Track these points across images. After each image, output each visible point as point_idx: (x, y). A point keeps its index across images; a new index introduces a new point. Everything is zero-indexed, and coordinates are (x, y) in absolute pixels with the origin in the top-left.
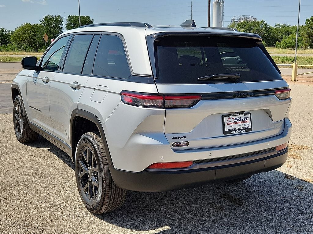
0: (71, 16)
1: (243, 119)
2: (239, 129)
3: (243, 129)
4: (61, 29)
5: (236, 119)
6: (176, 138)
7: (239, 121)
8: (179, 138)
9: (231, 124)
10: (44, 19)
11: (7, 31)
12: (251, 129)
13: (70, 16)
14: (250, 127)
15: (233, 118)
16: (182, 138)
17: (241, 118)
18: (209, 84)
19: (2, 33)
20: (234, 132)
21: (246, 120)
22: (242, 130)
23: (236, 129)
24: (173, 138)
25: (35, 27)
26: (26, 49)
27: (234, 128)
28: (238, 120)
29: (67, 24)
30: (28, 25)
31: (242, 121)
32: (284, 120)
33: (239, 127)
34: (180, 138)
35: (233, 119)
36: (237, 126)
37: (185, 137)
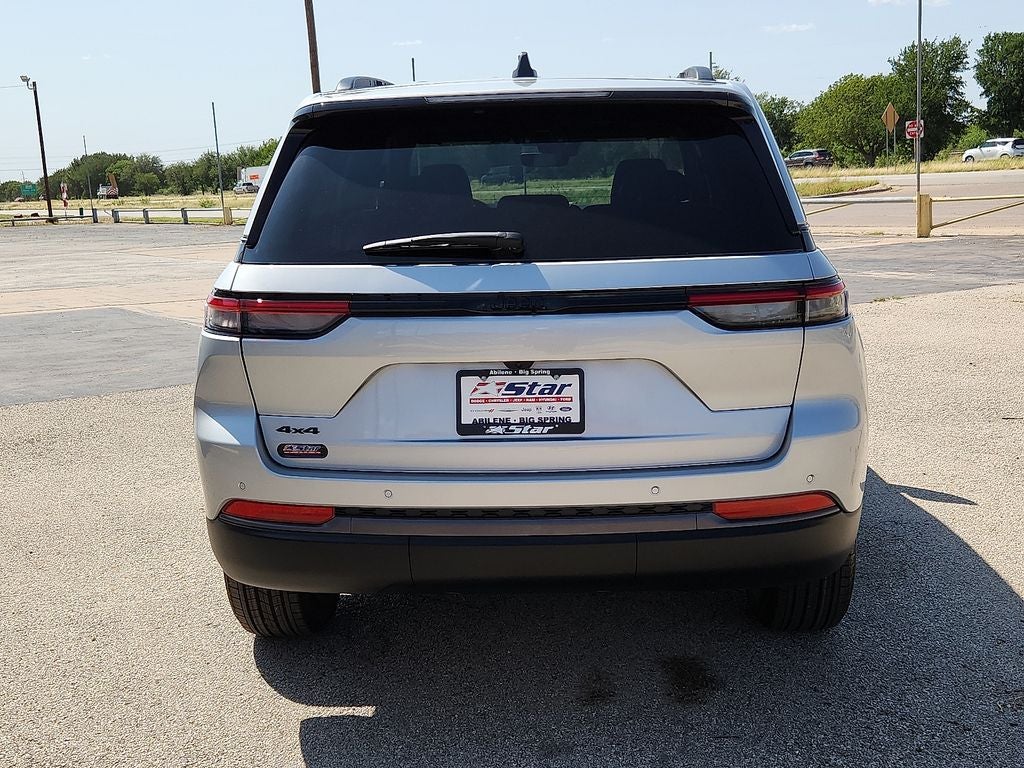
0: (996, 35)
1: (544, 389)
2: (523, 423)
3: (542, 423)
4: (959, 82)
5: (511, 387)
6: (288, 430)
7: (524, 395)
8: (296, 431)
9: (487, 401)
10: (902, 57)
11: (795, 105)
12: (580, 427)
13: (992, 35)
14: (576, 419)
15: (497, 384)
16: (307, 431)
17: (535, 384)
18: (399, 265)
19: (781, 112)
20: (500, 429)
21: (559, 392)
22: (533, 424)
23: (512, 421)
24: (280, 430)
25: (875, 83)
26: (843, 159)
27: (503, 416)
28: (520, 391)
29: (978, 67)
30: (855, 81)
31: (537, 396)
32: (792, 406)
33: (526, 415)
34: (299, 431)
35: (500, 387)
36: (516, 412)
37: (315, 431)
